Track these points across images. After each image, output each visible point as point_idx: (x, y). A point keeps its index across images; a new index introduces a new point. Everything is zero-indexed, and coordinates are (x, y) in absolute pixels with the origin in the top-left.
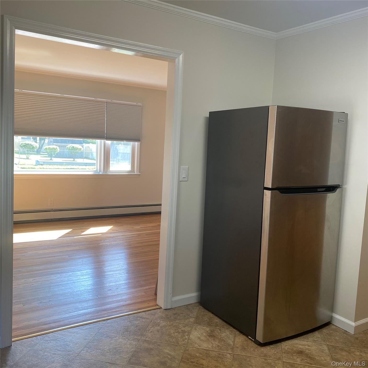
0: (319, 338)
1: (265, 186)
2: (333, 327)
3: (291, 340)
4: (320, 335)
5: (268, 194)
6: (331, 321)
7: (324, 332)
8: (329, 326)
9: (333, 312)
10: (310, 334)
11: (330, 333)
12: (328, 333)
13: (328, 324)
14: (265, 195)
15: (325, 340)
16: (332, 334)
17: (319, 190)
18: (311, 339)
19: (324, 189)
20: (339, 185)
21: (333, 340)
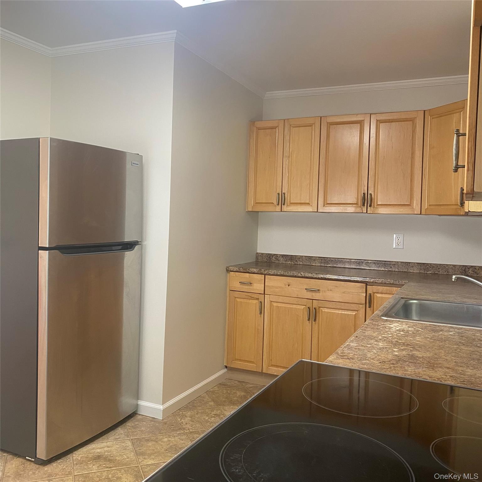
0: (121, 434)
1: (39, 246)
2: (139, 417)
3: (86, 446)
4: (123, 431)
5: (44, 256)
6: (136, 411)
7: (129, 426)
8: (134, 417)
9: (138, 400)
10: (111, 432)
11: (135, 425)
12: (132, 426)
13: (133, 415)
14: (41, 258)
15: (129, 435)
16: (137, 426)
17: (114, 248)
18: (112, 438)
19: (120, 247)
20: (138, 242)
21: (139, 432)
